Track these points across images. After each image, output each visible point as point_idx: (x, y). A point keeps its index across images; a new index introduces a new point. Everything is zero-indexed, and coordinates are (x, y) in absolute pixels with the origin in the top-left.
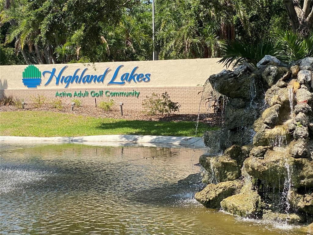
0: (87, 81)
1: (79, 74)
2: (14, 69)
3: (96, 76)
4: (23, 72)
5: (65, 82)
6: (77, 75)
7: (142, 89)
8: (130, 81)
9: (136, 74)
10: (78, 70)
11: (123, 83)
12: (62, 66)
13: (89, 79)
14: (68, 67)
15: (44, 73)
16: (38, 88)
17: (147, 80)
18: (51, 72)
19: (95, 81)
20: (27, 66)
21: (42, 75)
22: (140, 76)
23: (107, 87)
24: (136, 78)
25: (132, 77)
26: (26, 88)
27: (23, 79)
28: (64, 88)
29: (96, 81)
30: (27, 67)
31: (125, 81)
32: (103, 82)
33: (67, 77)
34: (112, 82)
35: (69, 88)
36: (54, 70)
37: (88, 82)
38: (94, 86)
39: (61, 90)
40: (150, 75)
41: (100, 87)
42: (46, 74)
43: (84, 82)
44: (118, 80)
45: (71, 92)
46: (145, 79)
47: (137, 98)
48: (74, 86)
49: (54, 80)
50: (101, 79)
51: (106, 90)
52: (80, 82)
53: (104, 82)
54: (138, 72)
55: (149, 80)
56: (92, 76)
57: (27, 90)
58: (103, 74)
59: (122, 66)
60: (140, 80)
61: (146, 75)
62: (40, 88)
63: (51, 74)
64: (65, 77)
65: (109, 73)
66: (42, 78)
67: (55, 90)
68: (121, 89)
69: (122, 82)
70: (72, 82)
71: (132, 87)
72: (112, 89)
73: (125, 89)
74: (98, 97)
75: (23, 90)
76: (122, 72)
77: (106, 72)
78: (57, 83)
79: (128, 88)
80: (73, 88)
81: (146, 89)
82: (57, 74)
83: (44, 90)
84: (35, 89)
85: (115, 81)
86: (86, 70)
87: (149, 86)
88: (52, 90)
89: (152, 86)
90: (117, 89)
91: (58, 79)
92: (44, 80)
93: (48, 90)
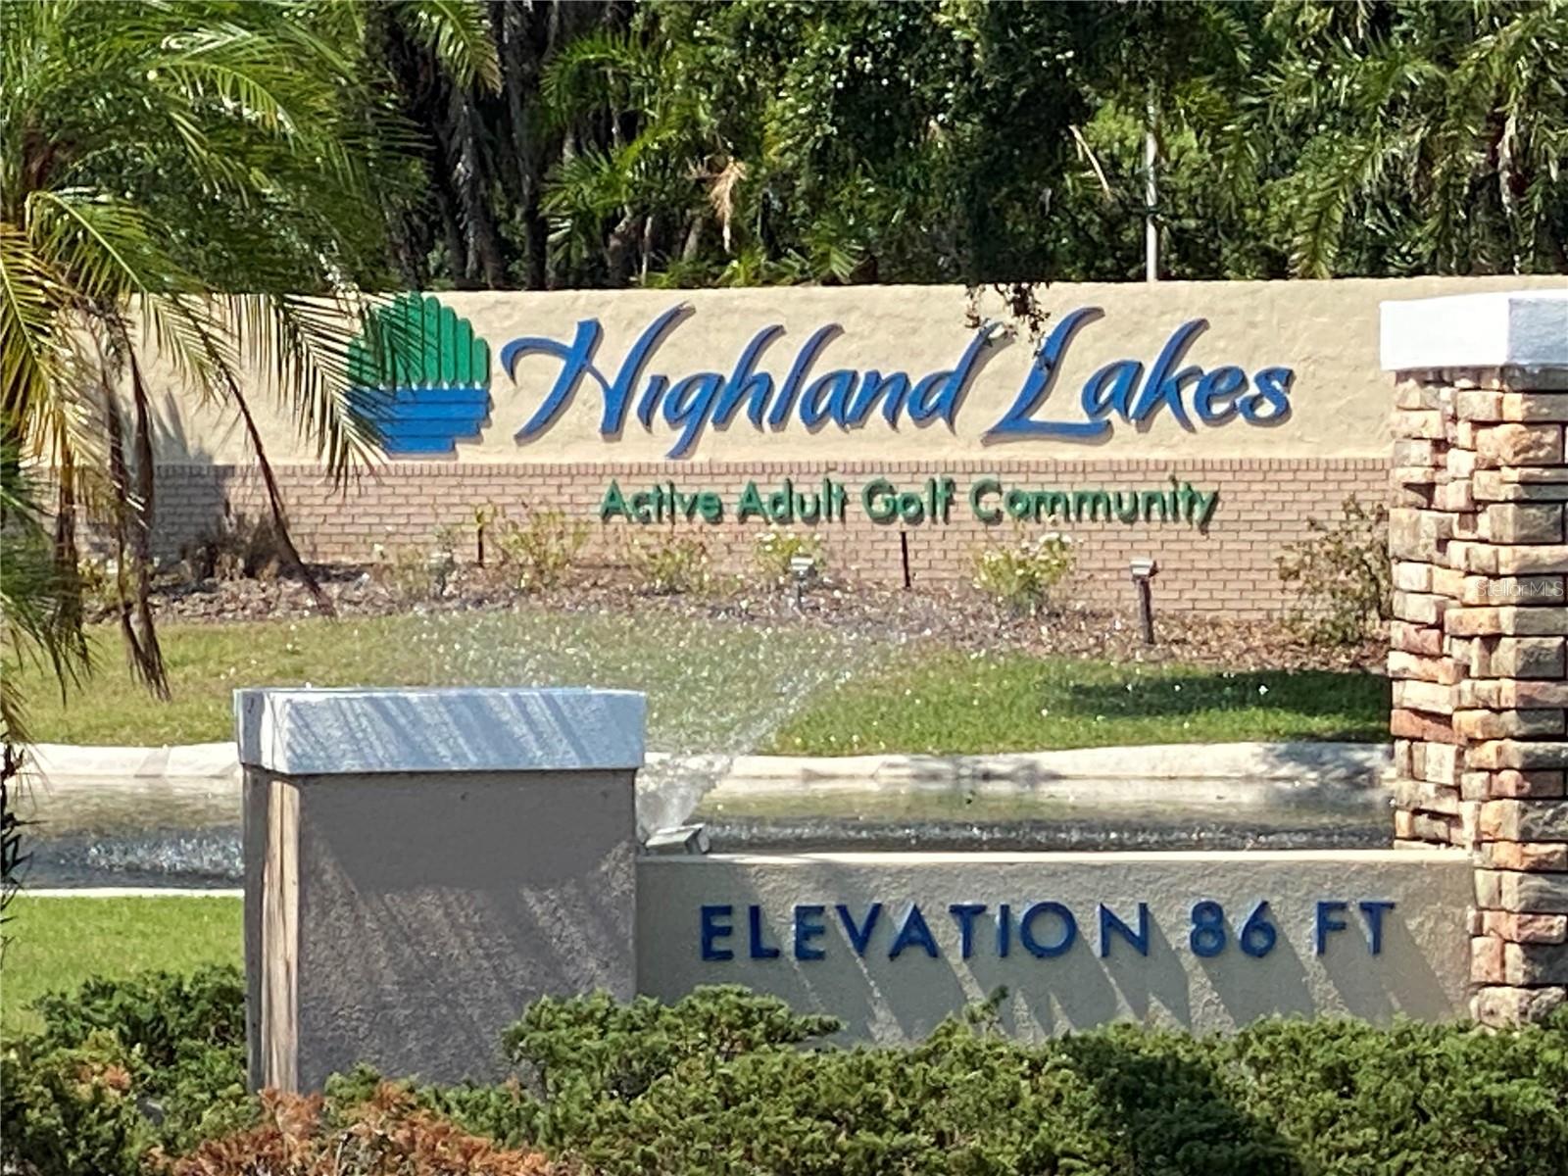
0: (838, 410)
1: (777, 363)
3: (902, 380)
5: (674, 418)
6: (758, 370)
7: (1238, 468)
8: (1145, 417)
9: (1194, 372)
10: (775, 332)
11: (1096, 432)
12: (649, 302)
14: (691, 311)
15: (514, 354)
16: (467, 454)
17: (1267, 409)
18: (570, 343)
19: (892, 418)
20: (388, 299)
21: (497, 366)
22: (1223, 386)
23: (978, 454)
24: (1188, 394)
25: (1165, 389)
26: (377, 457)
28: (660, 458)
29: (904, 415)
31: (1114, 416)
32: (951, 422)
34: (1017, 424)
35: (700, 456)
36: (590, 334)
37: (843, 422)
38: (888, 445)
39: (641, 471)
40: (1288, 377)
41: (928, 455)
42: (527, 363)
43: (813, 421)
44: (1064, 404)
45: (713, 490)
46: (1254, 403)
47: (1196, 535)
48: (737, 446)
49: (590, 400)
51: (977, 479)
52: (780, 419)
53: (958, 418)
54: (1202, 356)
55: (1283, 412)
56: (874, 377)
57: (384, 473)
58: (952, 365)
60: (1218, 408)
61: (1265, 377)
62: (485, 460)
64: (674, 382)
65: (992, 364)
66: (500, 385)
67: (597, 472)
68: (1084, 469)
69: (1086, 420)
70: (723, 421)
71: (1161, 454)
72: (1023, 468)
73: (1115, 470)
74: (917, 519)
76: (1090, 355)
78: (613, 427)
79: (1134, 466)
80: (732, 455)
81: (1267, 470)
82: (610, 360)
83: (509, 472)
84: (439, 462)
86: (830, 333)
87: (1281, 453)
88: (573, 473)
89: (1300, 452)
90: (1058, 469)
92: (515, 399)
93: (544, 473)
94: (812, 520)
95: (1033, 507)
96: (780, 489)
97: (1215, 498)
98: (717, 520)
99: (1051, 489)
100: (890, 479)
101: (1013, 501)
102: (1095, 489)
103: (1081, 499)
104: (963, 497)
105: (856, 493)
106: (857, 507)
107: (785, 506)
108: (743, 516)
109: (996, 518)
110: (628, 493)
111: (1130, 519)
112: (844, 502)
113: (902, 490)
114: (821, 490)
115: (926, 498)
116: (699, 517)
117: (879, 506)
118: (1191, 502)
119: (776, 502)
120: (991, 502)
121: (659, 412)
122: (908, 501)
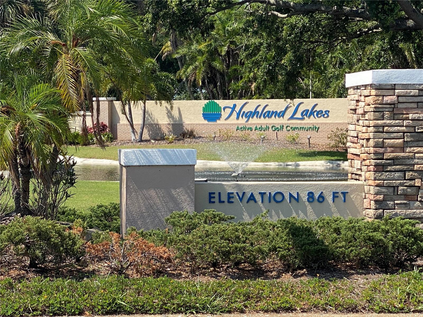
0: (268, 116)
1: (260, 110)
2: (194, 104)
3: (276, 112)
4: (203, 107)
5: (246, 117)
6: (257, 111)
7: (322, 124)
8: (309, 117)
9: (316, 111)
10: (260, 105)
11: (303, 119)
12: (243, 101)
13: (269, 115)
14: (248, 103)
15: (224, 109)
16: (218, 122)
17: (326, 116)
18: (232, 107)
19: (275, 117)
20: (208, 101)
21: (222, 110)
22: (320, 113)
23: (287, 122)
24: (315, 114)
25: (312, 113)
26: (206, 122)
27: (202, 114)
28: (244, 122)
29: (277, 117)
30: (207, 103)
31: (305, 117)
32: (283, 117)
33: (248, 112)
34: (292, 118)
35: (249, 122)
36: (235, 106)
37: (269, 117)
38: (275, 121)
39: (241, 124)
40: (329, 112)
41: (280, 122)
42: (226, 110)
43: (265, 117)
44: (298, 115)
45: (251, 127)
46: (324, 115)
47: (316, 133)
48: (254, 121)
49: (235, 115)
50: (282, 114)
51: (287, 125)
52: (260, 117)
53: (284, 117)
54: (317, 109)
55: (328, 116)
56: (273, 111)
57: (207, 124)
58: (283, 110)
59: (302, 103)
60: (319, 116)
61: (326, 111)
62: (221, 123)
63: (231, 110)
64: (246, 112)
65: (289, 110)
66: (223, 112)
67: (235, 124)
68: (301, 124)
69: (301, 117)
70: (252, 117)
71: (311, 122)
72: (293, 124)
73: (305, 124)
74: (278, 131)
75: (203, 124)
76: (302, 108)
77: (287, 108)
78: (238, 118)
79: (308, 124)
80: (253, 122)
81: (325, 124)
82: (237, 109)
83: (224, 124)
84: (215, 123)
85: (295, 117)
86: (267, 106)
87: (328, 122)
88: (232, 124)
89: (331, 122)
90: (297, 124)
91: (238, 114)
92: (225, 114)
93: (228, 124)
94: (264, 131)
95: (294, 129)
96: (260, 127)
97: (319, 128)
98: (252, 131)
99: (297, 127)
100: (275, 125)
101: (291, 128)
102: (302, 126)
103: (301, 128)
104: (285, 127)
105: (270, 127)
106: (270, 129)
107: (261, 129)
108: (255, 130)
109: (289, 130)
110: (240, 127)
111: (307, 130)
112: (269, 128)
113: (276, 127)
114: (266, 127)
115: (280, 128)
116: (249, 130)
117: (273, 129)
118: (316, 128)
119: (259, 128)
120: (289, 128)
121: (244, 116)
122: (277, 128)
